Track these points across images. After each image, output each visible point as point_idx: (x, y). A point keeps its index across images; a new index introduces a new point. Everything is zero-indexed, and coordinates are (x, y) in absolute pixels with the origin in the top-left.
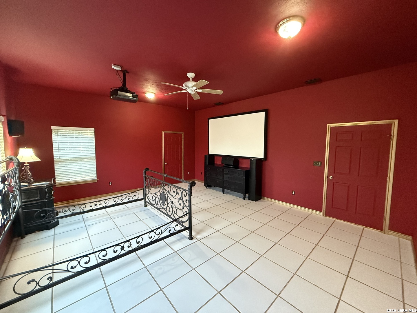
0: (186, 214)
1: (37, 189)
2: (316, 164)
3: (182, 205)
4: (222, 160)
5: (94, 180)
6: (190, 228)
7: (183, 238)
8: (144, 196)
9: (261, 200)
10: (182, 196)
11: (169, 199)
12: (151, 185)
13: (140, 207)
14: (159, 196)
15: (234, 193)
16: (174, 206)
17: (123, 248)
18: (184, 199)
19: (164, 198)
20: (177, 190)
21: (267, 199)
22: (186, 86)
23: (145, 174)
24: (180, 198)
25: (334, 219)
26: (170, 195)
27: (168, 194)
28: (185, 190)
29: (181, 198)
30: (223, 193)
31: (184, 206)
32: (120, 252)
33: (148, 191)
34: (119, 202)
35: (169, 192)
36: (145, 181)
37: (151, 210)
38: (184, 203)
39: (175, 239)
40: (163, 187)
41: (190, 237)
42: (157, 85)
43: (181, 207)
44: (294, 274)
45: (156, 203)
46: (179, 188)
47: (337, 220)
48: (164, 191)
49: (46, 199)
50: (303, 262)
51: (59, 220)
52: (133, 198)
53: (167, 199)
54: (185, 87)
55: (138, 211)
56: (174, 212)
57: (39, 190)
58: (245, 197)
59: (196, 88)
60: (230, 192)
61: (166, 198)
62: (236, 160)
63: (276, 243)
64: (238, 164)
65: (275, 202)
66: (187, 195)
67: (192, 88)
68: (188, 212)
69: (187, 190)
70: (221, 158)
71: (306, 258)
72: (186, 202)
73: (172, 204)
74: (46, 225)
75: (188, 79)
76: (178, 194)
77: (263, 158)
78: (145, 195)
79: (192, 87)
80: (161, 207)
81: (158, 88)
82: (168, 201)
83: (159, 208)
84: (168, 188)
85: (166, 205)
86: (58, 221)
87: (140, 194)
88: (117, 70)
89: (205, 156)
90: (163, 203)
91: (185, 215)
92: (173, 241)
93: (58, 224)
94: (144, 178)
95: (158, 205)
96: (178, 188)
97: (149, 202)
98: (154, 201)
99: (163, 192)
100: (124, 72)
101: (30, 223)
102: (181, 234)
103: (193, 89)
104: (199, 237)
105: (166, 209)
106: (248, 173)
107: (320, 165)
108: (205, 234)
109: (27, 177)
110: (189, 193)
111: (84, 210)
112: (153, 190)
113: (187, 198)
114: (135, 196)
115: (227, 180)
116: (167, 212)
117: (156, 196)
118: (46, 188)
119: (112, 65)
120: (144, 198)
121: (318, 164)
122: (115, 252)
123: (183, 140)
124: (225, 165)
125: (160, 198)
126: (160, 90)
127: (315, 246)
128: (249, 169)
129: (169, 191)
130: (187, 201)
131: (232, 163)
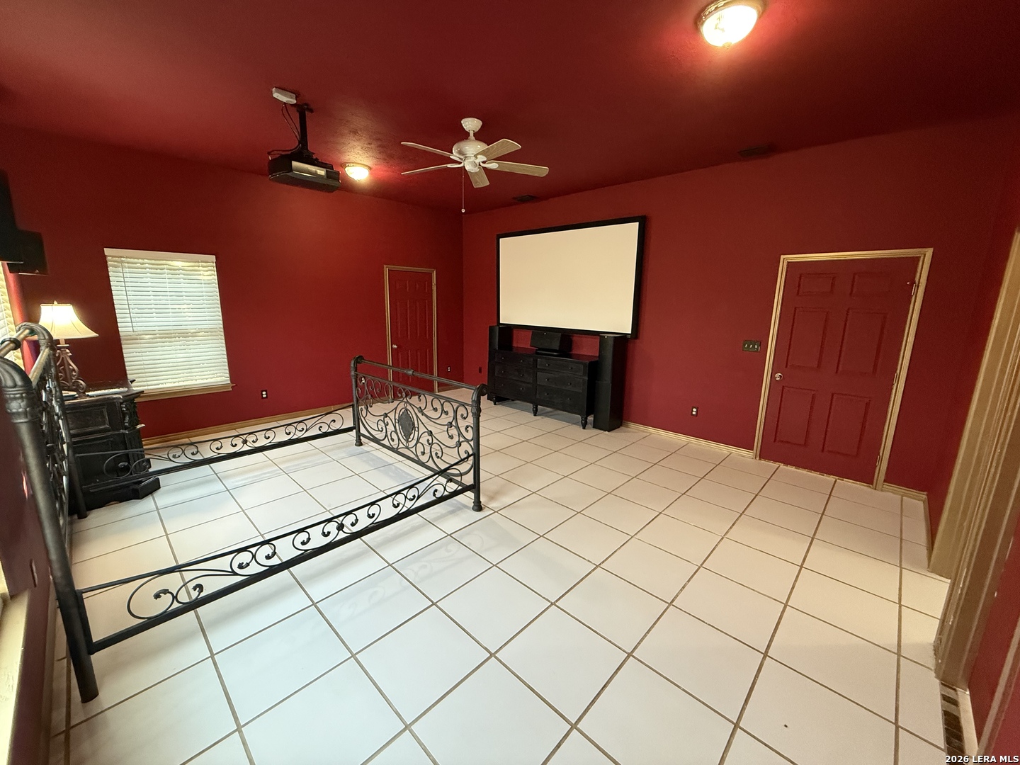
0: (467, 458)
1: (100, 405)
2: (749, 346)
3: (456, 439)
4: (532, 338)
5: (224, 386)
6: (475, 487)
7: (459, 509)
8: (354, 421)
9: (621, 428)
10: (455, 418)
11: (421, 425)
12: (372, 396)
13: (347, 446)
14: (395, 419)
15: (558, 414)
16: (435, 441)
17: (341, 527)
18: (462, 424)
19: (409, 424)
20: (442, 405)
21: (634, 427)
22: (460, 152)
23: (356, 371)
24: (451, 423)
25: (777, 465)
26: (424, 416)
27: (420, 415)
28: (463, 405)
29: (454, 423)
30: (535, 415)
31: (462, 439)
32: (336, 535)
33: (364, 411)
34: (299, 435)
35: (421, 411)
36: (356, 386)
37: (374, 453)
38: (460, 434)
39: (444, 512)
40: (405, 400)
41: (477, 506)
42: (379, 146)
43: (453, 443)
44: (700, 567)
45: (386, 436)
46: (449, 400)
47: (782, 466)
48: (409, 407)
49: (126, 428)
50: (717, 545)
51: (161, 478)
52: (329, 426)
53: (416, 426)
54: (457, 155)
55: (344, 455)
56: (436, 454)
57: (106, 407)
58: (586, 423)
59: (485, 159)
60: (551, 412)
61: (414, 424)
62: (567, 338)
63: (660, 513)
64: (571, 349)
65: (651, 434)
66: (470, 414)
67: (477, 158)
68: (471, 452)
69: (468, 405)
70: (530, 333)
71: (722, 538)
72: (467, 431)
73: (430, 438)
74: (131, 488)
75: (464, 136)
76: (447, 413)
77: (630, 332)
78: (357, 419)
79: (476, 156)
80: (401, 445)
81: (380, 153)
82: (418, 431)
83: (395, 447)
84: (420, 400)
85: (414, 442)
86: (158, 479)
87: (345, 418)
88: (285, 103)
89: (491, 329)
90: (407, 436)
91: (465, 459)
92: (439, 514)
93: (160, 488)
94: (353, 380)
95: (393, 440)
96: (447, 401)
97: (368, 435)
98: (381, 431)
99: (407, 410)
100: (302, 109)
101: (93, 484)
102: (455, 502)
103: (477, 161)
104: (493, 505)
105: (413, 450)
106: (594, 369)
107: (757, 349)
108: (507, 500)
109: (68, 376)
110: (474, 410)
111: (219, 454)
112: (379, 408)
113: (470, 420)
114: (334, 421)
115: (545, 384)
116: (417, 456)
117: (387, 420)
118: (121, 403)
119: (274, 89)
120: (356, 427)
121: (753, 347)
122: (326, 535)
123: (434, 288)
124: (540, 349)
125: (397, 424)
126: (385, 160)
127: (740, 516)
128: (597, 359)
129: (423, 408)
130: (469, 429)
131: (556, 345)
